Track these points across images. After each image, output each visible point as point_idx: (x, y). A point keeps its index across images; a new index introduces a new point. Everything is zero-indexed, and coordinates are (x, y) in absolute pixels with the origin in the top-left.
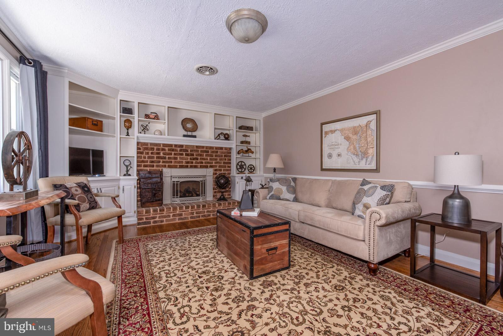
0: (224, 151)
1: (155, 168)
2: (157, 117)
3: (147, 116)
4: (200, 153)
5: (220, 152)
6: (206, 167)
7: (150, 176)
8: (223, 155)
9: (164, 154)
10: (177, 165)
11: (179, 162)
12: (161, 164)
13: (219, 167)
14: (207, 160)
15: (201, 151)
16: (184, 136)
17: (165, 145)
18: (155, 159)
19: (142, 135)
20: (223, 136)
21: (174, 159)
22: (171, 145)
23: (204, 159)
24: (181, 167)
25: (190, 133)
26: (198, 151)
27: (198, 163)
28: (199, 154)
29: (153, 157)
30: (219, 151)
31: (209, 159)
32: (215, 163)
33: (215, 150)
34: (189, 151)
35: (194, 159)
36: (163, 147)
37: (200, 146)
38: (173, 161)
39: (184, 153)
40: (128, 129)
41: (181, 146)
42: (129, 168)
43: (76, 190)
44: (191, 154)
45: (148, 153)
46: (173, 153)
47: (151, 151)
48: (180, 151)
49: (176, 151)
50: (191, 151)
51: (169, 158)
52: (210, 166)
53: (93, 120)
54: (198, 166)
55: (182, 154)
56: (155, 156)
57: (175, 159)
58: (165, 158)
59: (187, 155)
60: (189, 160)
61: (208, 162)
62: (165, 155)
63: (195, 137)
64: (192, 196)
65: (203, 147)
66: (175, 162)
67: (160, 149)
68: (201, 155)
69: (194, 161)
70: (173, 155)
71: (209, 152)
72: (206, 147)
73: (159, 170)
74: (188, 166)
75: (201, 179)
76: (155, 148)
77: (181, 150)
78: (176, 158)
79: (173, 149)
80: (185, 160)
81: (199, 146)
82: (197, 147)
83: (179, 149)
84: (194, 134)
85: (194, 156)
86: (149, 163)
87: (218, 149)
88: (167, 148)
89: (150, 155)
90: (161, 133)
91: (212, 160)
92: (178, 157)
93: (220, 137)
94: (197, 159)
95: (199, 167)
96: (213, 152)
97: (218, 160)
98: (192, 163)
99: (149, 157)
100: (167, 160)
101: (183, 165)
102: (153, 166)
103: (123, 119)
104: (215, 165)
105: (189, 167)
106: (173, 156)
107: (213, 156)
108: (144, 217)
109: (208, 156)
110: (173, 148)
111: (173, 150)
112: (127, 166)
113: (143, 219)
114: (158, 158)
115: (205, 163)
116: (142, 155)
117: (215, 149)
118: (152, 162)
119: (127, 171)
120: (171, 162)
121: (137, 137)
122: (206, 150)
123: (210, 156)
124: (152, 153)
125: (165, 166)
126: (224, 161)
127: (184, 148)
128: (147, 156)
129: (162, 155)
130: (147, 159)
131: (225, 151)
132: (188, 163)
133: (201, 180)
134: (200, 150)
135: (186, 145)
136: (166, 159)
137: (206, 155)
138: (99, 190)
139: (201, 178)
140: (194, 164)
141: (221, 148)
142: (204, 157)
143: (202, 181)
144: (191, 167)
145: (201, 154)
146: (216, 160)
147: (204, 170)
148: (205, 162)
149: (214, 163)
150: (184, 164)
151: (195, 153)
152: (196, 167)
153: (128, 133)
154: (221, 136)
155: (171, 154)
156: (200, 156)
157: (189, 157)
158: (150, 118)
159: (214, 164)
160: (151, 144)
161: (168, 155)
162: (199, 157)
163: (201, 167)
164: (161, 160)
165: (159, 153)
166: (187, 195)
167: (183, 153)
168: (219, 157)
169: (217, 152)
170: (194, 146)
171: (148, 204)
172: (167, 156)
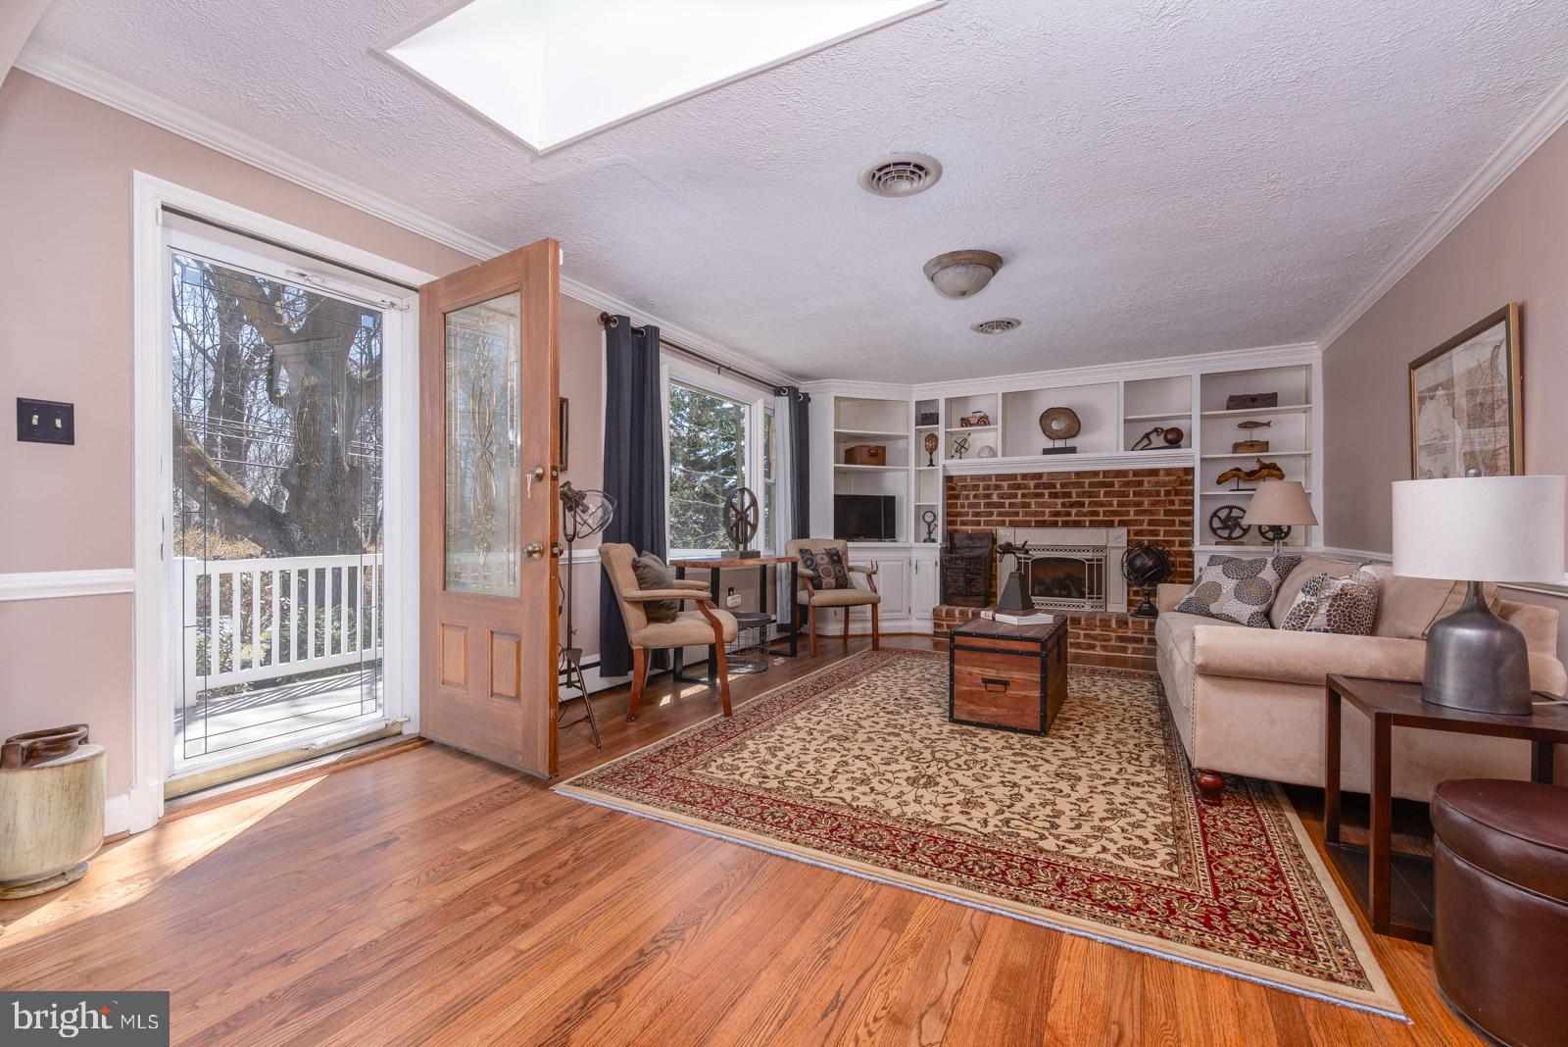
0: (1162, 478)
1: (982, 527)
2: (984, 421)
3: (965, 422)
4: (1087, 489)
5: (1149, 482)
6: (1109, 524)
7: (970, 543)
8: (1162, 489)
9: (1000, 496)
10: (1031, 521)
11: (1036, 514)
12: (994, 518)
13: (1149, 525)
14: (1111, 505)
15: (1090, 484)
16: (1046, 452)
17: (999, 477)
18: (982, 509)
19: (956, 461)
20: (1162, 436)
21: (1023, 507)
22: (1014, 477)
23: (1102, 504)
24: (1041, 524)
25: (1059, 444)
26: (1080, 485)
27: (1084, 515)
28: (1084, 492)
29: (977, 505)
30: (1145, 479)
31: (1115, 503)
32: (1136, 513)
33: (1131, 478)
34: (1058, 486)
35: (1072, 505)
36: (997, 480)
37: (1086, 472)
38: (1021, 510)
39: (1046, 492)
40: (931, 453)
41: (1039, 476)
42: (932, 526)
43: (822, 559)
44: (1063, 493)
45: (967, 497)
46: (1020, 492)
47: (974, 493)
48: (1035, 488)
49: (1026, 487)
50: (1063, 486)
51: (1011, 505)
52: (1120, 521)
53: (870, 448)
54: (1085, 521)
55: (1041, 495)
56: (982, 502)
57: (1026, 507)
58: (1002, 505)
59: (1054, 495)
60: (1059, 508)
61: (1113, 511)
62: (1002, 498)
63: (1073, 450)
64: (1069, 596)
65: (1096, 474)
66: (1026, 514)
67: (992, 487)
68: (1090, 495)
69: (1074, 511)
70: (1019, 497)
71: (1113, 486)
72: (1104, 472)
73: (991, 530)
74: (1057, 522)
75: (1089, 555)
76: (981, 484)
77: (1037, 486)
78: (1026, 505)
79: (1020, 484)
80: (1050, 507)
81: (1082, 472)
82: (1078, 474)
83: (1032, 483)
84: (1070, 443)
85: (1071, 497)
86: (970, 518)
87: (1143, 476)
88: (1005, 484)
89: (972, 500)
90: (993, 453)
91: (1127, 506)
92: (1033, 501)
93: (1149, 440)
94: (1082, 505)
95: (1087, 524)
96: (1127, 484)
97: (1146, 506)
98: (1069, 514)
99: (971, 505)
100: (1007, 509)
101: (1045, 521)
102: (978, 523)
103: (924, 435)
104: (1135, 518)
105: (1060, 524)
106: (1019, 500)
107: (1128, 496)
108: (944, 623)
109: (1113, 496)
110: (1019, 481)
111: (1019, 487)
112: (929, 524)
113: (942, 625)
114: (987, 505)
115: (1105, 515)
116: (959, 502)
117: (1131, 475)
118: (977, 514)
119: (930, 533)
120: (1017, 514)
121: (944, 466)
122: (1106, 480)
123: (1118, 497)
124: (975, 496)
125: (1003, 524)
126: (1169, 508)
127: (1045, 480)
128: (966, 502)
129: (995, 498)
130: (966, 510)
131: (1167, 478)
132: (1056, 514)
133: (1086, 557)
134: (1087, 481)
135: (1048, 473)
136: (1004, 507)
137: (1106, 494)
138: (874, 563)
139: (1088, 553)
140: (1073, 518)
141: (1154, 472)
142: (1102, 498)
143: (1092, 560)
144: (1066, 524)
145: (1092, 492)
146: (1140, 504)
147: (1103, 531)
148: (1105, 512)
149: (1132, 512)
150: (1046, 518)
151: (1074, 491)
152: (1077, 524)
153: (931, 460)
154: (1153, 437)
155: (1015, 496)
156: (1090, 497)
157: (1059, 501)
158: (971, 425)
159: (1132, 517)
160: (973, 477)
161: (1008, 498)
162: (1087, 501)
163: (1093, 524)
164: (995, 510)
165: (988, 496)
166: (1056, 592)
167: (1044, 491)
168: (1149, 496)
169: (1140, 484)
170: (1070, 473)
171: (958, 599)
172: (1007, 501)
